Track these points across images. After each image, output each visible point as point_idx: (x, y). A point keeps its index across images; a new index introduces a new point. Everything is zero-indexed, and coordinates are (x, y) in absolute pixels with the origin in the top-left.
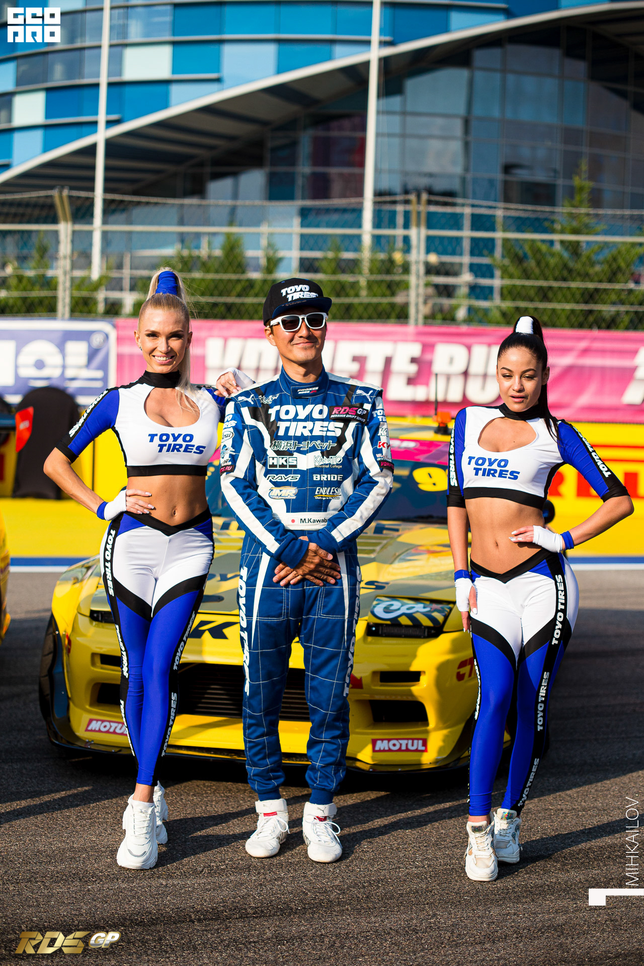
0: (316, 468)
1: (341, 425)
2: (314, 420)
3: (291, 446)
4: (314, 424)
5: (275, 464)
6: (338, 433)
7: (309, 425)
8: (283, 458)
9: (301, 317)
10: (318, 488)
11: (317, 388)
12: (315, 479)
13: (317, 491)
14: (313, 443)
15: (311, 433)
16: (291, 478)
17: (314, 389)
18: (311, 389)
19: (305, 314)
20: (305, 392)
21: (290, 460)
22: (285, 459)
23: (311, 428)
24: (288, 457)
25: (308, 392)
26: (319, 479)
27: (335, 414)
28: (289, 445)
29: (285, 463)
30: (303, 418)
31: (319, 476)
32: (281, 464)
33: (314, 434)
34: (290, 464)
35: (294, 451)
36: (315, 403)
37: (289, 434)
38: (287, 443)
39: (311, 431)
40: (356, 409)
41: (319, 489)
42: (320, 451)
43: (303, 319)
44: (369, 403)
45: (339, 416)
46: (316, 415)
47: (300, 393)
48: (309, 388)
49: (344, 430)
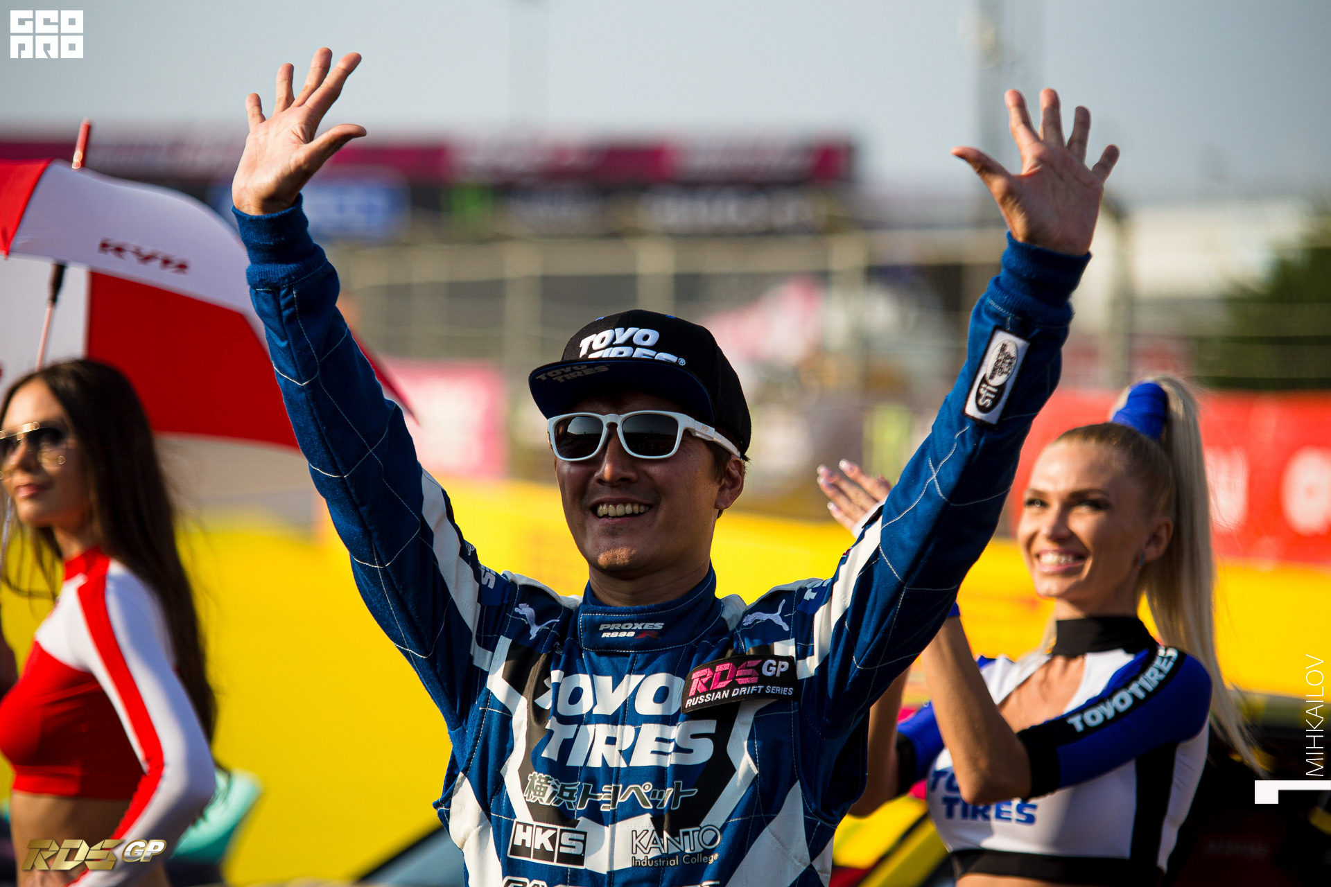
0: (637, 869)
1: (710, 726)
2: (638, 721)
4: (638, 731)
5: (528, 844)
6: (704, 752)
7: (626, 733)
8: (545, 830)
9: (606, 419)
11: (659, 626)
14: (631, 790)
15: (628, 761)
17: (647, 626)
18: (639, 626)
19: (619, 414)
20: (623, 634)
21: (566, 839)
22: (550, 834)
23: (626, 746)
24: (559, 828)
25: (632, 634)
27: (697, 694)
28: (566, 794)
29: (550, 848)
30: (610, 712)
32: (538, 847)
33: (635, 762)
34: (565, 851)
35: (581, 815)
36: (645, 669)
37: (571, 763)
38: (563, 789)
39: (627, 754)
40: (756, 663)
42: (648, 816)
43: (612, 426)
44: (783, 636)
45: (709, 698)
46: (646, 705)
47: (605, 635)
48: (633, 621)
49: (721, 739)
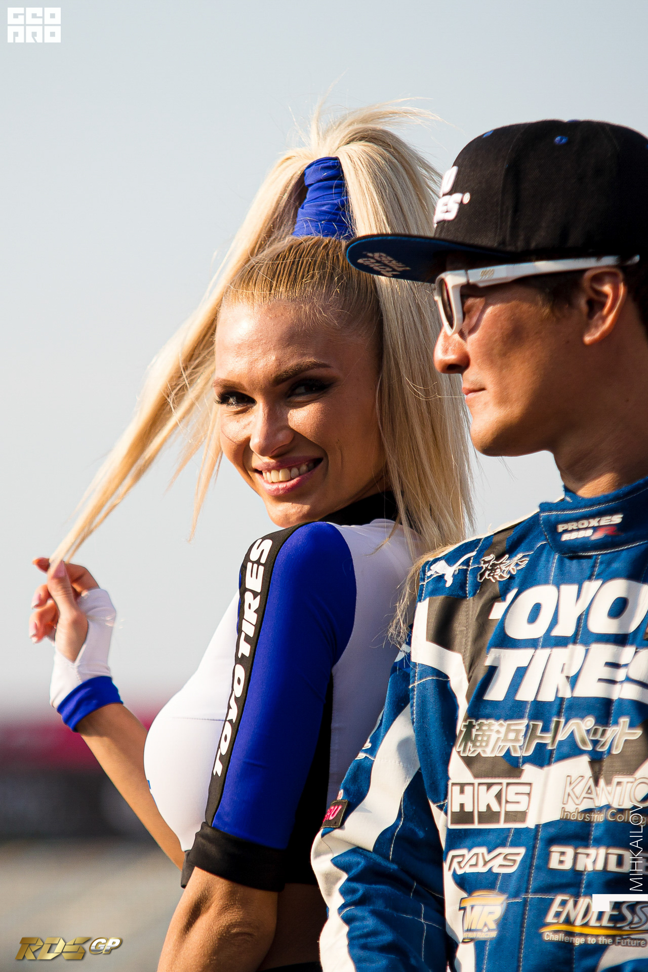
0: (564, 822)
2: (588, 639)
3: (516, 740)
4: (587, 651)
5: (468, 808)
7: (576, 655)
8: (489, 786)
10: (559, 898)
11: (618, 520)
12: (554, 864)
13: (555, 908)
14: (573, 725)
15: (575, 690)
16: (500, 860)
18: (596, 521)
20: (581, 535)
21: (511, 793)
22: (495, 790)
23: (576, 672)
24: (505, 781)
25: (589, 533)
26: (568, 866)
28: (513, 735)
29: (495, 807)
30: (570, 633)
31: (570, 851)
32: (483, 809)
33: (579, 691)
34: (511, 808)
35: (527, 760)
37: (520, 697)
38: (508, 730)
39: (575, 682)
41: (564, 903)
42: (585, 759)
46: (598, 621)
47: (566, 537)
